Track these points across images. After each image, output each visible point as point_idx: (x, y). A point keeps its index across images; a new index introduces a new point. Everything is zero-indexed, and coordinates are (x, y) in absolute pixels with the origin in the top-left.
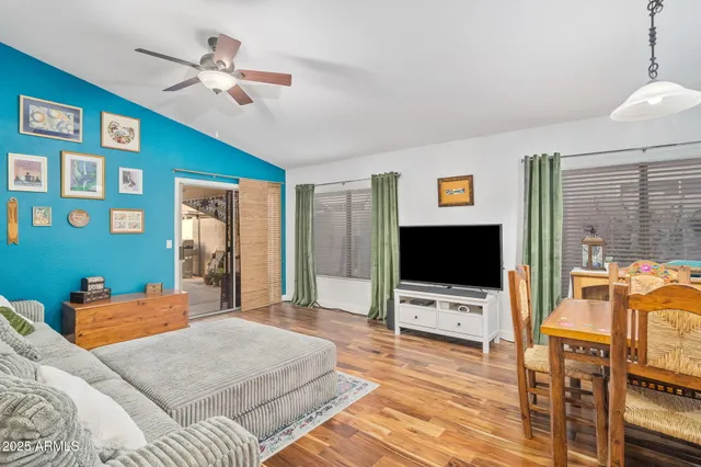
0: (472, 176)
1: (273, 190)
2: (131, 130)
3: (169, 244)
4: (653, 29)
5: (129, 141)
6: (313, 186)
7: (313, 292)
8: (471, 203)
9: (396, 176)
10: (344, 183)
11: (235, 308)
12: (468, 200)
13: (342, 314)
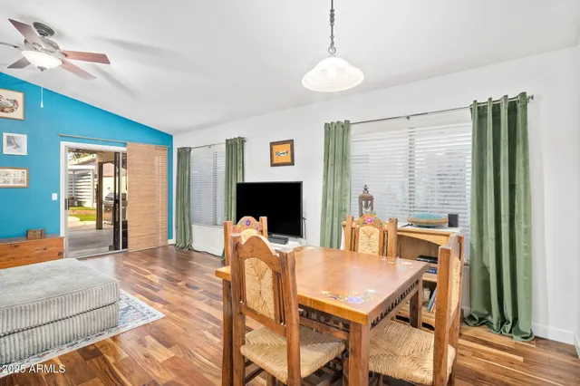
0: (292, 141)
1: (159, 152)
2: (15, 102)
3: (55, 197)
4: (332, 11)
5: (13, 110)
6: (190, 149)
7: (188, 237)
8: (292, 163)
9: (242, 141)
10: (210, 146)
11: (121, 250)
12: (289, 161)
13: (209, 256)
